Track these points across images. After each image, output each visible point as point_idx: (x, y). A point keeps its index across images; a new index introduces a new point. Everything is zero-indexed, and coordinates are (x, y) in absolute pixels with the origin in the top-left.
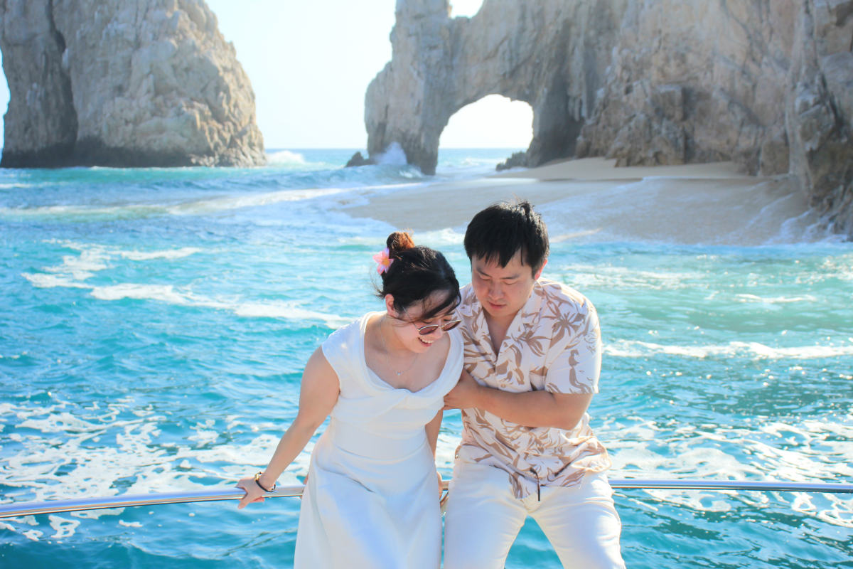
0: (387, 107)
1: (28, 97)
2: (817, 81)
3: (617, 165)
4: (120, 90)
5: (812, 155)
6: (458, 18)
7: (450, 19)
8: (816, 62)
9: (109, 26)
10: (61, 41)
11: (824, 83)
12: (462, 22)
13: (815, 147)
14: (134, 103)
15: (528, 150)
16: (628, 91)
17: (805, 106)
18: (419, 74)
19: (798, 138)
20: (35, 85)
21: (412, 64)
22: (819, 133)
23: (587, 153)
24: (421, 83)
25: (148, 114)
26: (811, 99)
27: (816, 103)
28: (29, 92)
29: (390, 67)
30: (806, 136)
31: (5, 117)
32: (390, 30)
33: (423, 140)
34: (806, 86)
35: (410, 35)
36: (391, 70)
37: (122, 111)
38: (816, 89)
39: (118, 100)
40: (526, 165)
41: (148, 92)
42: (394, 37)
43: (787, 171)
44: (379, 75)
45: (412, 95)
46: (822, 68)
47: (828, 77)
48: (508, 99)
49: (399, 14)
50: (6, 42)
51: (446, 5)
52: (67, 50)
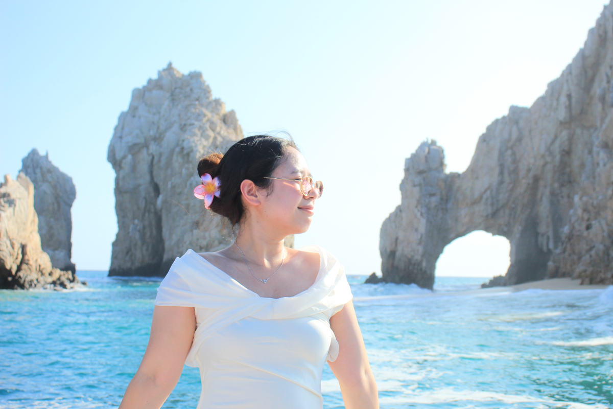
0: (397, 239)
1: (130, 230)
3: (582, 284)
4: (197, 224)
6: (451, 174)
7: (446, 175)
9: (192, 178)
10: (157, 190)
12: (455, 176)
14: (207, 235)
15: (507, 274)
16: (588, 227)
18: (422, 214)
20: (136, 221)
21: (416, 207)
23: (556, 274)
24: (423, 221)
25: (216, 243)
28: (131, 226)
29: (399, 209)
31: (113, 245)
32: (400, 182)
33: (424, 264)
35: (414, 186)
36: (401, 211)
37: (198, 239)
39: (195, 232)
40: (505, 285)
41: (217, 226)
42: (403, 187)
44: (391, 215)
45: (416, 230)
48: (490, 234)
49: (407, 170)
50: (119, 191)
51: (442, 164)
52: (161, 197)
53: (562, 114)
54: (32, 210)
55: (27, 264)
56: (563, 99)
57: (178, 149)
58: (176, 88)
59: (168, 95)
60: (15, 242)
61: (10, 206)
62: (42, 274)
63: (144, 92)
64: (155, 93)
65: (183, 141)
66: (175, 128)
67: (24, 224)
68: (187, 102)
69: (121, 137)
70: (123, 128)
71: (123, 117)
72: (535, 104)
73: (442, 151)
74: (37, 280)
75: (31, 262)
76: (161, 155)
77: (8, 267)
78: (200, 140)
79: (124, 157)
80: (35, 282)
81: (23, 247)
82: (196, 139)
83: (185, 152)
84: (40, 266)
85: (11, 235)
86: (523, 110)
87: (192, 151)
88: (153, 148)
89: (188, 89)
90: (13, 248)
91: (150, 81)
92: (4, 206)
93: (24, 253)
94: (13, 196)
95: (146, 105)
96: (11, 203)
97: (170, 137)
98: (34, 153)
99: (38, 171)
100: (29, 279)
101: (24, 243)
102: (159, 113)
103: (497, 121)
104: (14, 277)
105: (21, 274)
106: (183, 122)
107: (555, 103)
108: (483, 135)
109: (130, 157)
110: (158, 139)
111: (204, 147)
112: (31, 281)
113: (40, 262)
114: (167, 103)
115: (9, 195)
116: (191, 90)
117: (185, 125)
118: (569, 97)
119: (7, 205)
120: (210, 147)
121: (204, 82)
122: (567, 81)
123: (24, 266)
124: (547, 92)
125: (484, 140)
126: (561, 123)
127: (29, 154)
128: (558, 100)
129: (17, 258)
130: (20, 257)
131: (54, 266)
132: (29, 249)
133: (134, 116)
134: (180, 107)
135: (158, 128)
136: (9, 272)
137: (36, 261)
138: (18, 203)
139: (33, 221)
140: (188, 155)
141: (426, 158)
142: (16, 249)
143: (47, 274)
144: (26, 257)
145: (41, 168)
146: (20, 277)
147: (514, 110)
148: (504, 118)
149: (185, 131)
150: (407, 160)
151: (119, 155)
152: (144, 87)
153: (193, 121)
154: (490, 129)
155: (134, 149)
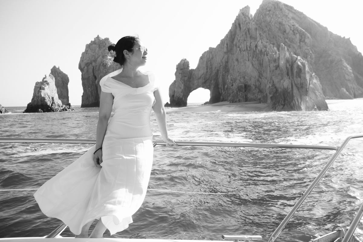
0: (174, 91)
1: (88, 91)
2: (272, 82)
3: (230, 103)
5: (271, 98)
6: (191, 69)
8: (272, 77)
10: (95, 78)
11: (273, 82)
12: (192, 70)
13: (272, 96)
15: (209, 101)
16: (232, 85)
17: (270, 87)
18: (182, 83)
19: (269, 94)
20: (89, 88)
21: (180, 80)
22: (272, 93)
24: (183, 85)
26: (271, 85)
27: (272, 86)
29: (175, 81)
30: (270, 93)
31: (82, 96)
33: (183, 99)
34: (270, 83)
35: (180, 74)
36: (175, 82)
38: (272, 83)
42: (176, 74)
43: (267, 102)
44: (172, 83)
45: (181, 88)
46: (273, 79)
47: (274, 81)
48: (204, 89)
49: (177, 69)
50: (83, 79)
51: (188, 66)
52: (97, 80)
53: (225, 50)
54: (55, 86)
55: (54, 104)
56: (225, 45)
57: (102, 64)
58: (100, 44)
59: (98, 46)
60: (50, 96)
61: (47, 85)
62: (59, 107)
63: (90, 45)
64: (93, 45)
65: (103, 61)
66: (101, 57)
67: (52, 91)
68: (104, 48)
69: (83, 61)
70: (83, 58)
71: (83, 54)
72: (217, 47)
73: (188, 62)
74: (58, 108)
75: (55, 103)
76: (96, 66)
77: (48, 105)
78: (109, 61)
79: (84, 67)
80: (57, 109)
81: (53, 98)
82: (108, 60)
83: (104, 65)
84: (58, 104)
85: (49, 94)
86: (213, 48)
87: (107, 65)
88: (94, 64)
89: (104, 44)
90: (49, 99)
91: (92, 42)
92: (45, 85)
93: (53, 100)
94: (48, 82)
95: (91, 50)
96: (48, 84)
97: (99, 60)
98: (54, 67)
99: (56, 73)
100: (55, 108)
101: (53, 97)
102: (95, 52)
103: (205, 52)
104: (50, 108)
105: (53, 107)
106: (103, 55)
107: (223, 46)
108: (201, 57)
109: (86, 67)
110: (95, 61)
111: (110, 63)
112: (56, 109)
113: (58, 103)
114: (97, 49)
115: (47, 81)
116: (106, 44)
117: (104, 56)
118: (227, 44)
119: (46, 85)
120: (112, 63)
121: (110, 41)
122: (226, 39)
123: (53, 104)
124: (220, 43)
125: (201, 58)
126: (225, 52)
127: (53, 68)
128: (224, 45)
129: (51, 102)
130: (52, 101)
131: (63, 104)
132: (54, 99)
133: (87, 54)
134: (102, 50)
135: (95, 57)
136: (49, 106)
137: (57, 102)
138: (50, 84)
139: (55, 89)
140: (105, 66)
141: (183, 64)
142: (50, 99)
143: (61, 107)
144: (54, 101)
145: (57, 72)
146: (52, 108)
147: (211, 49)
148: (207, 51)
149: (104, 58)
150: (177, 65)
151: (82, 67)
152: (90, 44)
153: (106, 55)
154: (203, 55)
155: (87, 64)
